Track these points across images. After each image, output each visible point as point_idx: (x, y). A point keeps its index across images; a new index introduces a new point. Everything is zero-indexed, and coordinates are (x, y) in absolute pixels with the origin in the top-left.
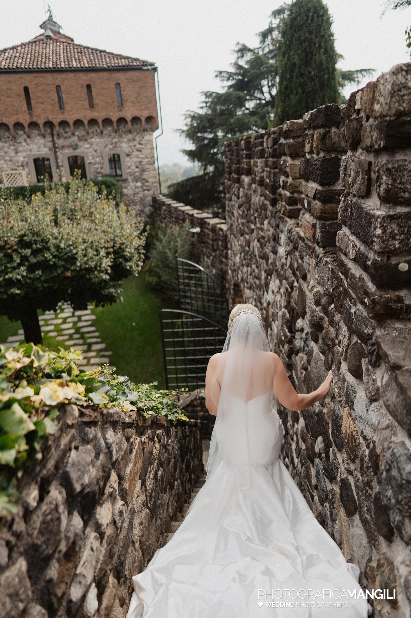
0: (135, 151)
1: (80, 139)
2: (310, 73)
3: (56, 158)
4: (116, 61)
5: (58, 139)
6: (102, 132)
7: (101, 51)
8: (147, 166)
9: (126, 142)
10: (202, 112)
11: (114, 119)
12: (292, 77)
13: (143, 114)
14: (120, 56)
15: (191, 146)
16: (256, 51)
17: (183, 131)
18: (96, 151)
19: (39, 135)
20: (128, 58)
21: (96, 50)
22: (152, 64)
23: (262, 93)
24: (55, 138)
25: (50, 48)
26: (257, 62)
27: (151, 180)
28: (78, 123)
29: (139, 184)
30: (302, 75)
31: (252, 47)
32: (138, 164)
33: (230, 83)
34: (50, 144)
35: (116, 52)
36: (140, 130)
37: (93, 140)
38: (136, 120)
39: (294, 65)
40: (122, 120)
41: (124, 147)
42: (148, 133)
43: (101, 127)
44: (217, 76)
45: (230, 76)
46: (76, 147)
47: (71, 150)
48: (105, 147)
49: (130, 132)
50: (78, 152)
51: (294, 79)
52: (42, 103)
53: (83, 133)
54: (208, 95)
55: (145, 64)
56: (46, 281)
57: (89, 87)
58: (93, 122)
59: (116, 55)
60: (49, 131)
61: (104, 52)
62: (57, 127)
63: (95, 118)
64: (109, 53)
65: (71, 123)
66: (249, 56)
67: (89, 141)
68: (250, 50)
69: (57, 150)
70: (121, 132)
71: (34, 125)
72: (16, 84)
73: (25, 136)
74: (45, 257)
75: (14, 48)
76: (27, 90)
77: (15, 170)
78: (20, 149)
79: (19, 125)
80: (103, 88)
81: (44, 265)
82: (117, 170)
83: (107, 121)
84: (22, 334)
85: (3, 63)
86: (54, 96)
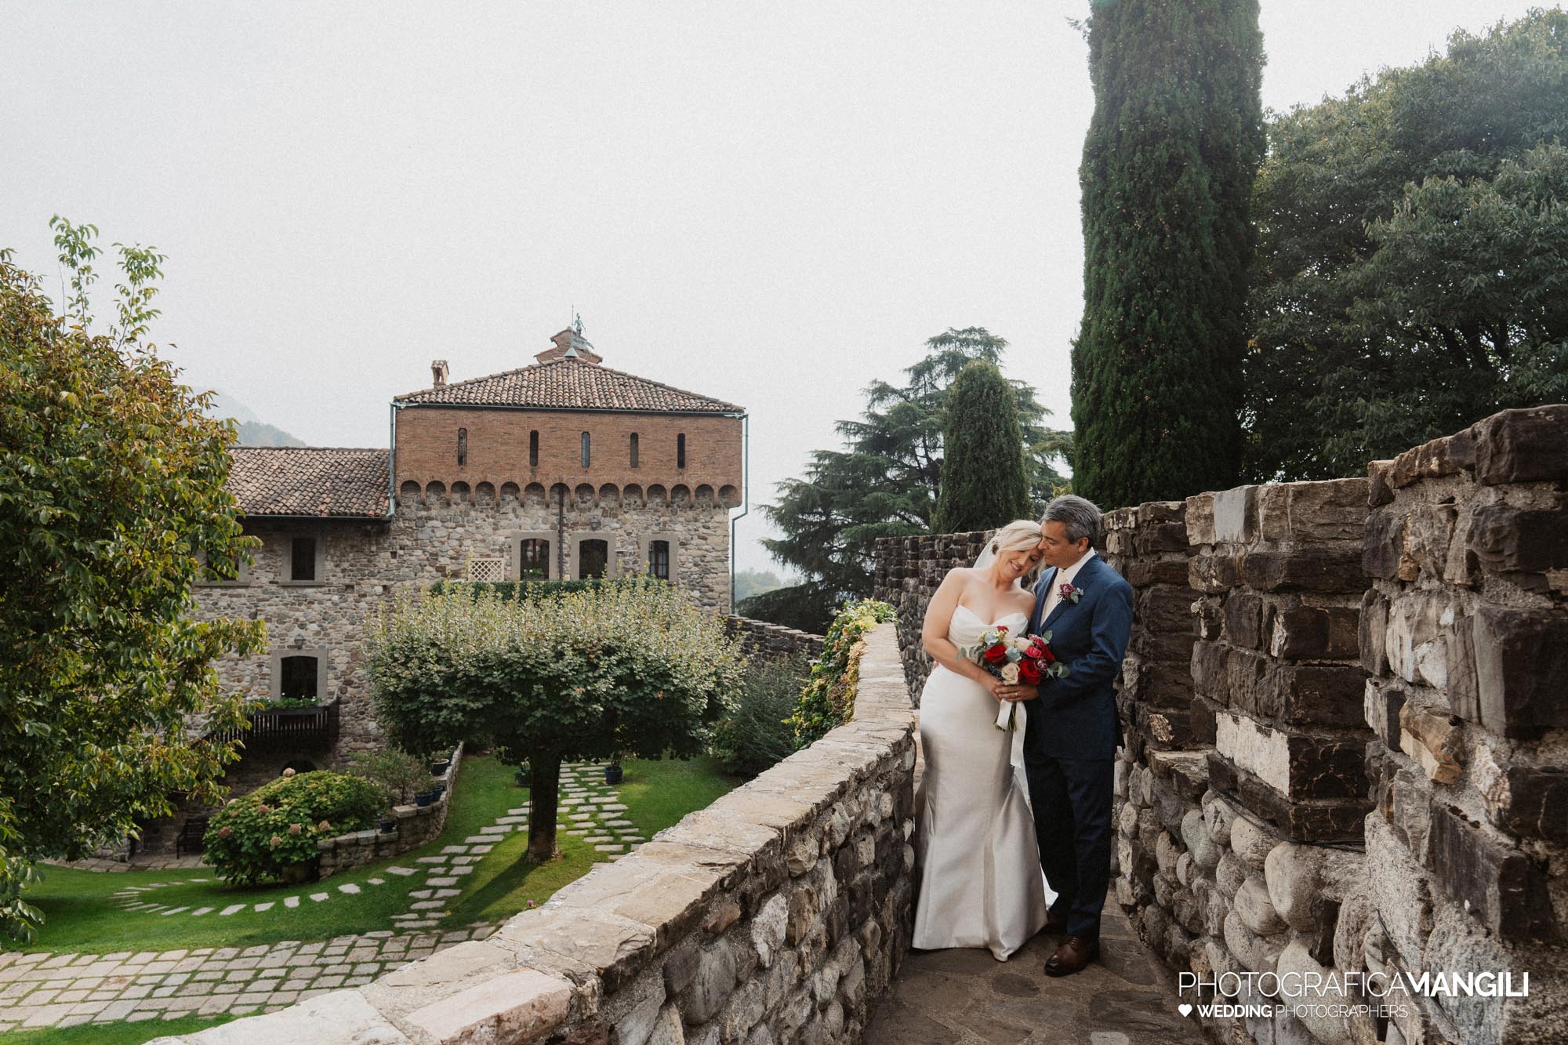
0: (695, 537)
1: (605, 514)
2: (987, 457)
3: (561, 541)
4: (682, 401)
5: (568, 511)
6: (644, 505)
7: (656, 385)
8: (714, 565)
9: (682, 523)
10: (807, 480)
11: (669, 486)
12: (962, 460)
13: (719, 482)
14: (688, 394)
15: (780, 535)
16: (905, 393)
17: (771, 509)
18: (629, 534)
19: (539, 503)
20: (700, 398)
21: (649, 383)
22: (740, 411)
23: (914, 455)
24: (565, 510)
25: (575, 375)
26: (904, 414)
27: (717, 588)
28: (609, 488)
29: (696, 594)
30: (976, 459)
31: (898, 386)
32: (698, 559)
33: (858, 439)
34: (555, 519)
35: (680, 388)
36: (709, 506)
37: (627, 516)
38: (704, 489)
39: (965, 446)
40: (681, 489)
41: (678, 530)
42: (721, 511)
43: (645, 497)
44: (838, 429)
45: (860, 429)
46: (595, 526)
47: (588, 530)
48: (647, 528)
49: (691, 507)
50: (598, 535)
51: (966, 463)
52: (554, 456)
53: (613, 504)
54: (821, 455)
55: (729, 408)
56: (627, 703)
57: (634, 437)
58: (633, 488)
59: (681, 392)
60: (557, 497)
61: (662, 386)
62: (573, 494)
63: (638, 483)
64: (669, 389)
65: (597, 487)
66: (894, 402)
67: (620, 517)
68: (894, 391)
69: (565, 528)
70: (675, 506)
71: (535, 487)
72: (520, 426)
73: (516, 504)
74: (632, 669)
75: (517, 373)
76: (534, 435)
77: (488, 556)
78: (503, 523)
79: (511, 487)
80: (658, 440)
81: (629, 680)
82: (660, 567)
83: (657, 489)
84: (521, 813)
85: (505, 396)
86: (578, 446)
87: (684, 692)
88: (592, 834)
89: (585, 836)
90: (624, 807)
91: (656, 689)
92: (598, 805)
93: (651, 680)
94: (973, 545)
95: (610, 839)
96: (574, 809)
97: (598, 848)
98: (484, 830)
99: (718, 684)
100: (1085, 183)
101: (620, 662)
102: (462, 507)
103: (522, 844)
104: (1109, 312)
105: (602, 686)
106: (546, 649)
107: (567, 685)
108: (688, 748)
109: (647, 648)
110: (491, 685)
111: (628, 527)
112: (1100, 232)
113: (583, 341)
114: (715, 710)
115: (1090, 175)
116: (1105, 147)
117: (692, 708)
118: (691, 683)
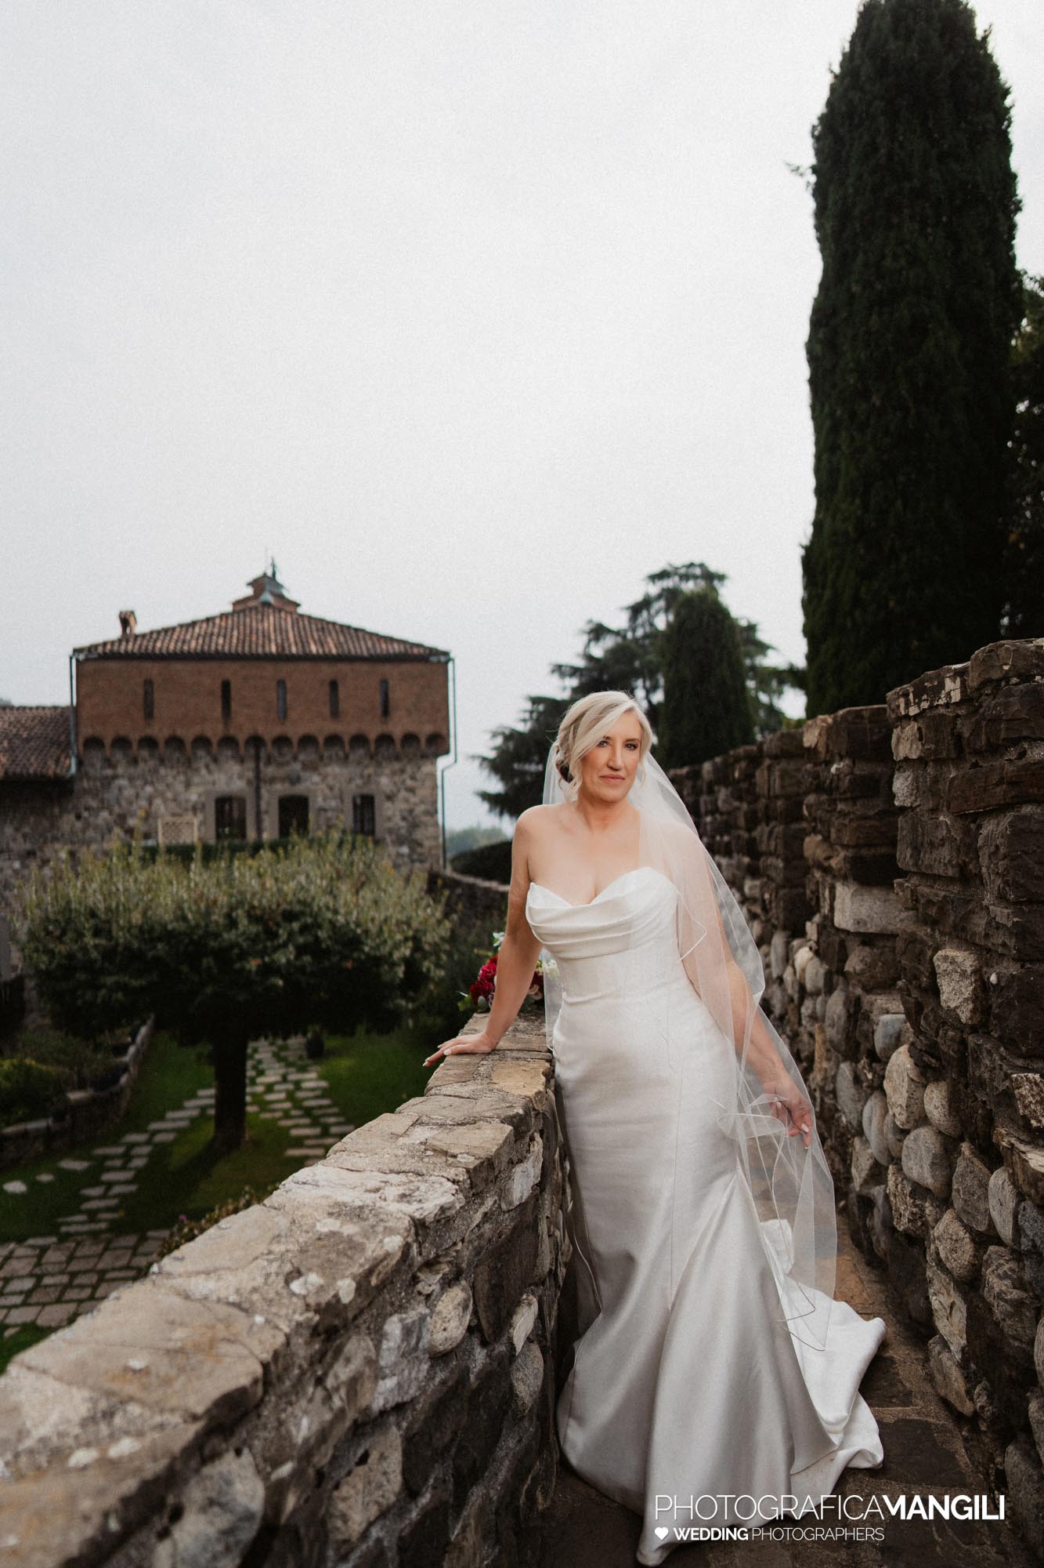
0: (402, 790)
1: (306, 767)
2: (708, 692)
3: (258, 797)
4: (384, 646)
5: (266, 765)
6: (346, 757)
7: (356, 630)
8: (423, 819)
9: (387, 775)
10: (523, 728)
11: (372, 736)
12: (683, 696)
13: (426, 730)
14: (391, 638)
15: (496, 786)
16: (622, 633)
17: (484, 759)
18: (331, 788)
19: (233, 757)
20: (404, 641)
21: (349, 627)
22: (446, 654)
24: (262, 765)
25: (269, 623)
26: (622, 653)
27: (427, 843)
28: (307, 741)
29: (405, 850)
30: (696, 695)
31: (614, 627)
32: (406, 814)
33: (572, 682)
34: (251, 774)
35: (382, 633)
36: (415, 756)
37: (329, 770)
38: (410, 738)
39: (685, 681)
40: (385, 739)
41: (384, 783)
42: (429, 760)
43: (347, 747)
44: (553, 672)
45: (574, 671)
46: (295, 780)
47: (287, 785)
48: (350, 781)
49: (397, 758)
50: (299, 789)
51: (686, 699)
52: (248, 707)
53: (314, 757)
54: (535, 701)
55: (434, 652)
56: (312, 975)
57: (334, 685)
58: (333, 740)
59: (384, 637)
60: (252, 751)
61: (363, 631)
62: (269, 747)
63: (339, 733)
64: (371, 634)
65: (295, 740)
66: (609, 642)
67: (321, 770)
68: (609, 631)
69: (262, 784)
70: (380, 757)
71: (228, 741)
72: (210, 677)
73: (208, 759)
74: (317, 938)
75: (208, 620)
76: (226, 686)
77: (180, 815)
78: (196, 779)
79: (202, 741)
80: (358, 685)
81: (313, 948)
82: (366, 823)
83: (359, 740)
84: (207, 1096)
85: (193, 644)
86: (273, 695)
87: (377, 961)
88: (287, 1115)
89: (280, 1119)
90: (323, 1084)
91: (344, 958)
92: (295, 1083)
93: (340, 948)
95: (306, 1121)
96: (270, 1088)
97: (294, 1132)
98: (170, 1115)
99: (417, 947)
100: (813, 358)
101: (304, 929)
102: (152, 763)
103: (209, 1131)
104: (843, 506)
105: (281, 958)
106: (217, 917)
107: (243, 955)
108: (385, 1022)
109: (336, 912)
110: (157, 960)
111: (330, 780)
112: (832, 415)
113: (279, 586)
114: (415, 977)
115: (818, 348)
116: (834, 312)
117: (386, 978)
118: (385, 950)
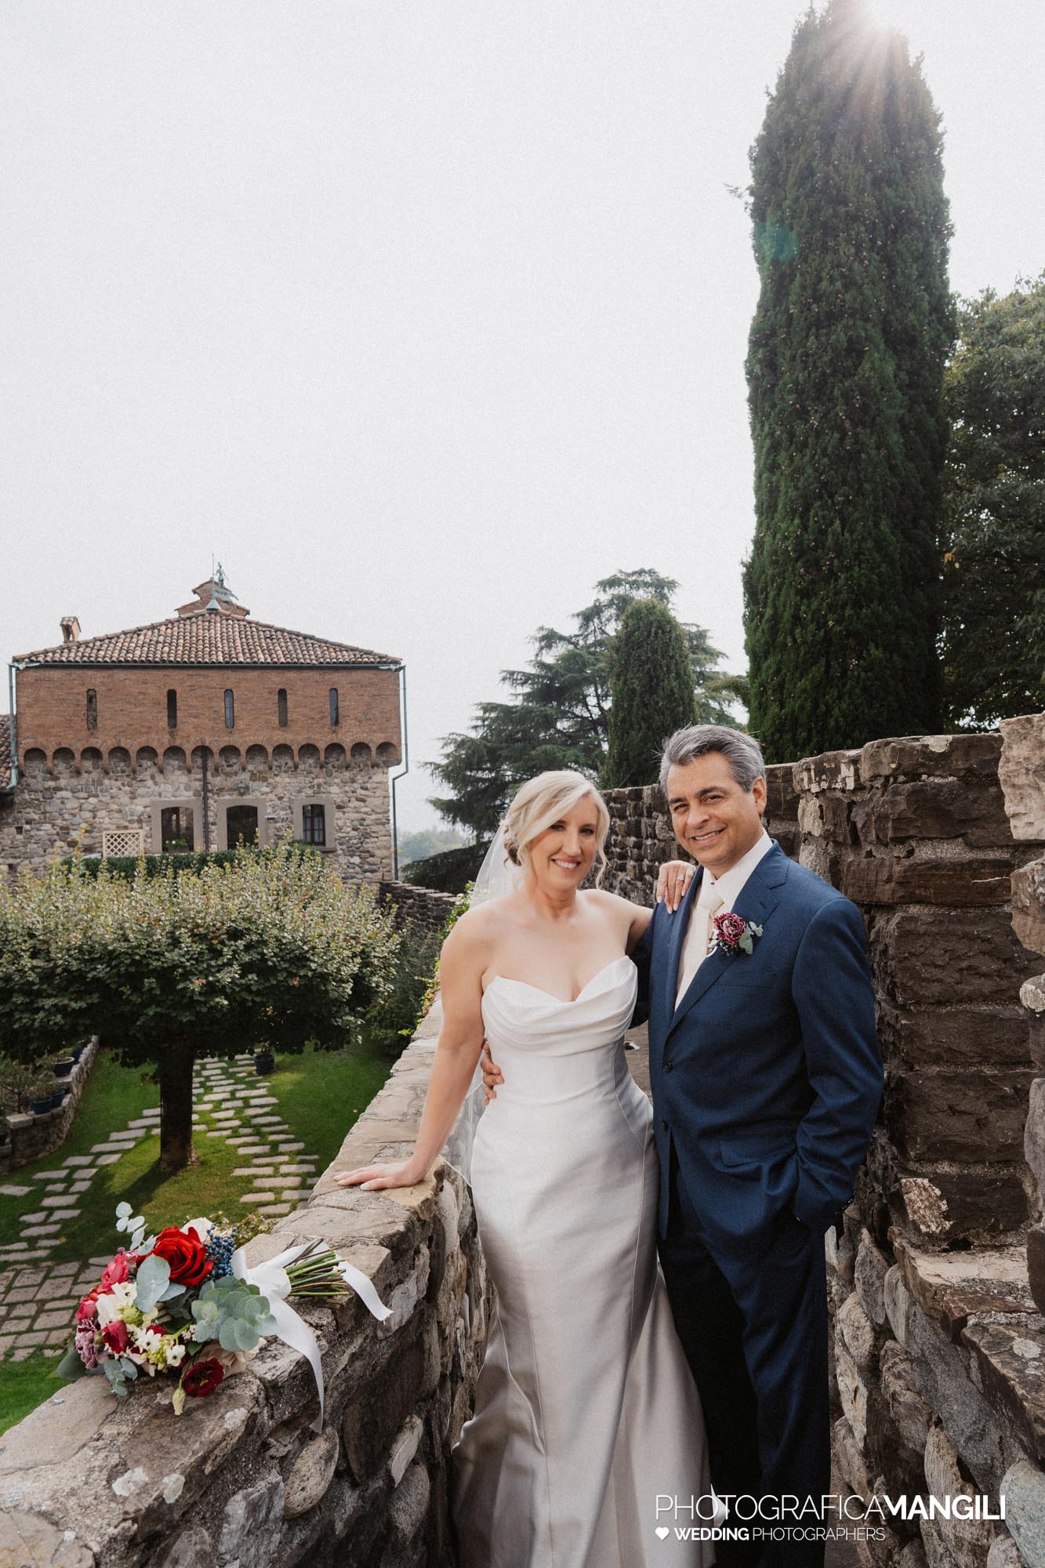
0: (353, 799)
1: (254, 777)
2: (657, 703)
3: (206, 808)
4: (333, 654)
5: (213, 776)
6: (296, 767)
7: (305, 637)
8: (374, 828)
9: (338, 785)
10: (475, 735)
11: (322, 746)
12: (631, 706)
13: (375, 739)
14: (340, 645)
15: (449, 793)
16: (573, 640)
17: (437, 766)
18: (280, 798)
19: (180, 768)
20: (353, 650)
21: (298, 635)
22: (396, 662)
23: (586, 705)
24: (209, 774)
25: (217, 628)
26: (574, 660)
27: (377, 852)
28: (256, 750)
29: (356, 860)
30: (646, 705)
31: (566, 634)
32: (356, 823)
33: (527, 689)
34: (198, 785)
35: (331, 639)
36: (366, 765)
37: (278, 779)
38: (360, 747)
39: (634, 691)
40: (335, 748)
41: (334, 792)
42: (380, 770)
43: (297, 759)
44: (504, 679)
45: (527, 678)
46: (244, 791)
47: (235, 796)
48: (299, 792)
49: (347, 767)
50: (247, 800)
51: (635, 710)
52: (195, 717)
53: (262, 767)
54: (488, 708)
55: (384, 660)
56: (258, 993)
57: (282, 693)
58: (283, 749)
59: (333, 644)
60: (199, 761)
61: (312, 638)
62: (217, 756)
63: (288, 743)
64: (319, 641)
65: (243, 750)
66: (561, 649)
67: (270, 780)
68: (562, 638)
69: (210, 795)
70: (330, 766)
71: (174, 751)
72: (156, 685)
73: (154, 770)
74: (263, 954)
75: (153, 627)
76: (172, 695)
77: (126, 828)
78: (141, 791)
79: (147, 752)
80: (307, 694)
81: (260, 967)
82: (316, 833)
83: (309, 749)
84: (153, 1115)
85: (138, 653)
86: (220, 705)
87: (324, 977)
88: (235, 1133)
89: (228, 1137)
90: (273, 1100)
91: (292, 975)
92: (246, 1100)
93: (287, 965)
94: (633, 803)
95: (256, 1139)
96: (218, 1106)
97: (242, 1151)
98: (114, 1136)
99: (366, 964)
100: (753, 378)
101: (248, 947)
102: (95, 775)
103: (154, 1151)
104: (783, 526)
105: (226, 977)
106: (158, 935)
107: (186, 975)
108: (334, 1039)
109: (282, 928)
110: (96, 980)
111: (279, 791)
112: (772, 434)
113: (227, 592)
114: (363, 993)
115: (757, 369)
116: (773, 333)
117: (333, 995)
118: (332, 968)
